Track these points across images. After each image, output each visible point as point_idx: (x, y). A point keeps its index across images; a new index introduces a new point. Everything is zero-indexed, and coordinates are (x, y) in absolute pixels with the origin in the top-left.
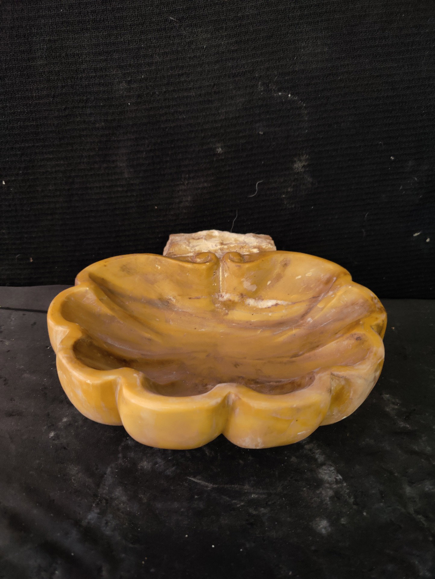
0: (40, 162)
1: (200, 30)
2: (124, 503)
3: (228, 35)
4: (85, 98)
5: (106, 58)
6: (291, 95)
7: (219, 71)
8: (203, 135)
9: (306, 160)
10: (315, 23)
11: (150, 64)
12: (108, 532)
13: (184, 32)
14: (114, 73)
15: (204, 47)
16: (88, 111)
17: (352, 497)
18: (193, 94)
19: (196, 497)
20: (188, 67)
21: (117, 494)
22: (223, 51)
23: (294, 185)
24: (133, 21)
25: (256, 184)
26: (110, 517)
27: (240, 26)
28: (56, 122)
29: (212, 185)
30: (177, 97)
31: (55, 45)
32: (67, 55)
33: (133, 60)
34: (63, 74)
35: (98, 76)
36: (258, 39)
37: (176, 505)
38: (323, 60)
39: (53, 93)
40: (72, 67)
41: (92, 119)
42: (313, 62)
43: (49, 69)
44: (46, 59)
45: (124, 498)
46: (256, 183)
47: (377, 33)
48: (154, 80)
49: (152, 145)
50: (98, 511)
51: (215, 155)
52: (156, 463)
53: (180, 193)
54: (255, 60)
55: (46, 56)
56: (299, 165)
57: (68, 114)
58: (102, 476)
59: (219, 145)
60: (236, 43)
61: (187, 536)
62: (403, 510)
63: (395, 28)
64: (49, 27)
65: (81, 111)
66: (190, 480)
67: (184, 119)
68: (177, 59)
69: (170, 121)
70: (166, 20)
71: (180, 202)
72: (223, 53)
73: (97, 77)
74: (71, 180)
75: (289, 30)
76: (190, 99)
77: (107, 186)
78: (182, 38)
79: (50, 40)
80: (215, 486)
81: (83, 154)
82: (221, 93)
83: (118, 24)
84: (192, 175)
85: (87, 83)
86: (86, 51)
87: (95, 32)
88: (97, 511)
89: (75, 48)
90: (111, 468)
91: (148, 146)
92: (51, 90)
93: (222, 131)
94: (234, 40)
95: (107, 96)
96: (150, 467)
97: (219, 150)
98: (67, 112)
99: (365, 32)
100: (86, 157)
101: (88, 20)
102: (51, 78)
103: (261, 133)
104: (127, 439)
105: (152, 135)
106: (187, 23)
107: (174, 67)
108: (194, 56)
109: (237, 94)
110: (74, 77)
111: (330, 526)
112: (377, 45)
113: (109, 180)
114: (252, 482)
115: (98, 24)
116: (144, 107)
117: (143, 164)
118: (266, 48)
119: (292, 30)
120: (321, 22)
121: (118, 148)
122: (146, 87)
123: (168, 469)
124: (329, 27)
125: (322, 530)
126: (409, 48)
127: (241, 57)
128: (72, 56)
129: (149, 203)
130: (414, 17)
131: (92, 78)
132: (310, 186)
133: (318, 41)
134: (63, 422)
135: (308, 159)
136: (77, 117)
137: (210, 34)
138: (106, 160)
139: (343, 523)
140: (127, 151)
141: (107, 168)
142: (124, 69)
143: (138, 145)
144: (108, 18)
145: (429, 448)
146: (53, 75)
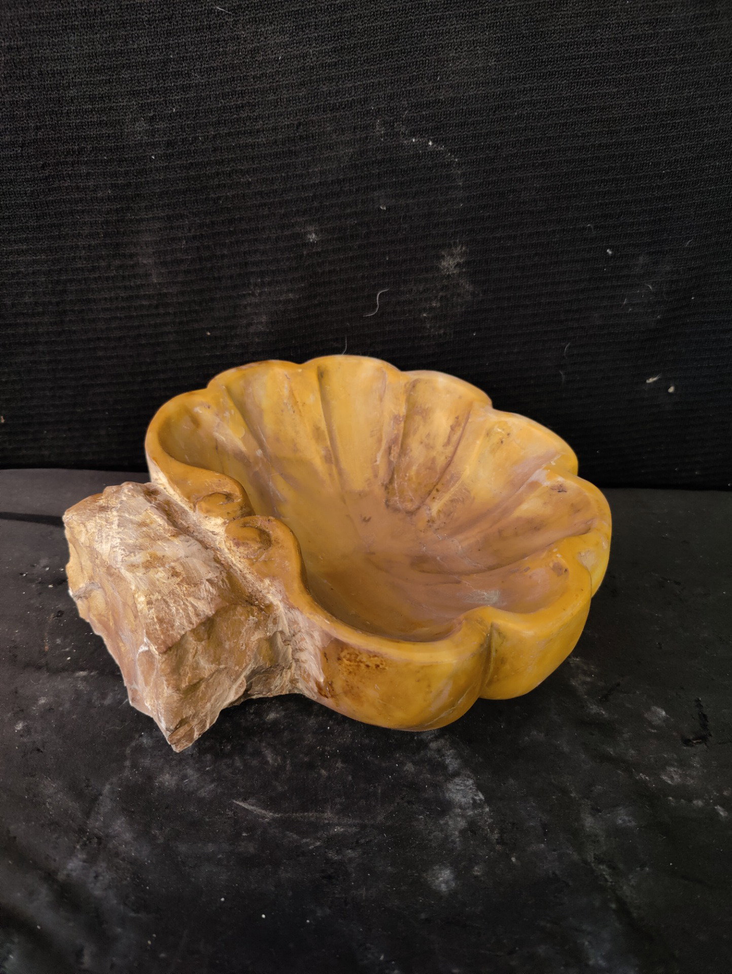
0: (6, 256)
1: (270, 28)
2: (126, 843)
3: (320, 37)
4: (76, 147)
5: (109, 77)
6: (434, 142)
7: (307, 101)
8: (283, 211)
9: (462, 255)
10: (473, 15)
11: (185, 89)
12: (97, 893)
13: (243, 33)
14: (125, 104)
15: (278, 58)
16: (84, 170)
17: (496, 832)
18: (262, 141)
19: (244, 834)
20: (251, 93)
21: (116, 828)
22: (312, 65)
23: (442, 297)
24: (152, 12)
25: (376, 296)
26: (102, 866)
27: (341, 21)
28: (29, 189)
29: (301, 296)
30: (236, 145)
31: (20, 56)
32: (40, 73)
33: (155, 82)
35: (96, 109)
36: (374, 44)
37: (210, 848)
38: (487, 81)
39: (21, 139)
40: (51, 94)
41: (91, 183)
42: (470, 85)
43: (12, 97)
44: (6, 81)
45: (128, 836)
46: (377, 293)
47: (581, 33)
48: (194, 115)
49: (196, 228)
50: (84, 856)
51: (305, 245)
52: (185, 777)
53: (249, 309)
54: (369, 82)
55: (4, 74)
56: (450, 263)
57: (49, 175)
58: (94, 799)
59: (310, 228)
60: (335, 52)
61: (223, 899)
62: (576, 857)
63: (613, 24)
64: (8, 24)
66: (238, 805)
67: (249, 183)
68: (233, 80)
69: (225, 186)
70: (211, 11)
71: (250, 324)
72: (312, 68)
73: (95, 111)
74: (60, 288)
75: (426, 29)
76: (258, 148)
77: (122, 297)
78: (239, 43)
79: (10, 48)
80: (276, 815)
81: (79, 243)
82: (311, 138)
83: (127, 19)
84: (267, 279)
85: (78, 121)
86: (75, 67)
87: (87, 32)
88: (82, 856)
89: (55, 60)
90: (111, 784)
91: (190, 230)
92: (19, 134)
93: (316, 204)
94: (331, 45)
95: (113, 144)
96: (173, 783)
97: (313, 237)
98: (47, 173)
99: (560, 33)
100: (84, 248)
101: (74, 12)
102: (17, 114)
103: (384, 208)
104: (141, 736)
105: (194, 211)
106: (247, 17)
107: (228, 93)
108: (262, 74)
109: (339, 140)
110: (56, 111)
111: (456, 878)
112: (582, 55)
113: (125, 287)
114: (338, 806)
115: (92, 18)
116: (178, 162)
117: (182, 261)
118: (388, 59)
119: (432, 28)
120: (482, 14)
121: (138, 232)
122: (181, 128)
123: (203, 787)
124: (497, 23)
125: (440, 886)
126: (639, 60)
127: (343, 76)
128: (50, 75)
129: (196, 326)
130: (647, 5)
131: (87, 113)
132: (469, 298)
133: (478, 47)
134: (40, 705)
135: (465, 252)
136: (65, 181)
137: (288, 35)
138: (119, 254)
139: (476, 873)
140: (155, 238)
141: (121, 266)
142: (141, 97)
143: (172, 228)
144: (109, 8)
145: (632, 752)
146: (19, 108)
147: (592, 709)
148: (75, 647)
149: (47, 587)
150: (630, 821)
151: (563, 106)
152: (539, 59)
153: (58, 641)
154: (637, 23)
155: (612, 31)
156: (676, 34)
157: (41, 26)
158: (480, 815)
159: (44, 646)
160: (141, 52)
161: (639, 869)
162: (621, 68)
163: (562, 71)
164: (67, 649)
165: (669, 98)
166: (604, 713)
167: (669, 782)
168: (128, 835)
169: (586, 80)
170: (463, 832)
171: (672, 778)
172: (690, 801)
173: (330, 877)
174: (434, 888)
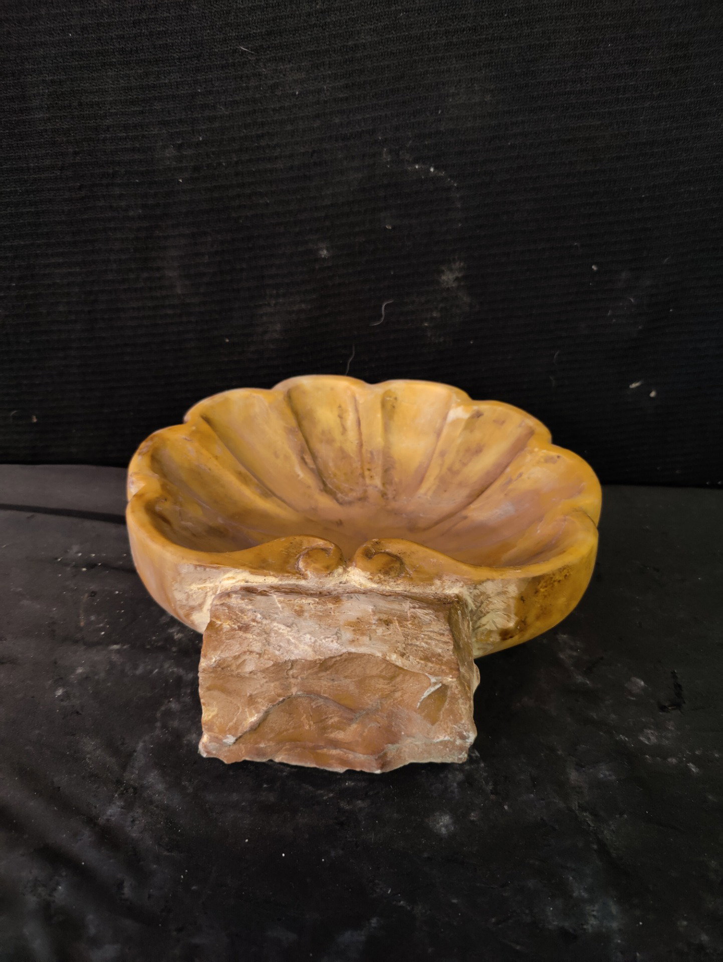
0: (43, 269)
1: (288, 66)
2: (160, 793)
3: (334, 75)
4: (111, 171)
5: (141, 109)
6: (435, 168)
7: (321, 131)
8: (298, 229)
9: (460, 270)
10: (471, 56)
11: (211, 120)
12: (134, 835)
13: (264, 70)
14: (156, 132)
15: (296, 93)
16: (117, 191)
17: (490, 784)
18: (280, 166)
19: (265, 786)
20: (271, 123)
21: (151, 780)
22: (326, 99)
23: (442, 308)
24: (183, 51)
25: (381, 306)
26: (138, 812)
27: (352, 60)
28: (66, 208)
29: (313, 306)
30: (256, 170)
31: (62, 88)
32: (80, 104)
33: (184, 113)
34: (76, 134)
36: (381, 81)
37: (235, 797)
38: (483, 114)
39: (60, 163)
40: (89, 123)
41: (123, 204)
42: (468, 118)
43: (54, 125)
44: (49, 111)
45: (160, 787)
46: (383, 304)
47: (567, 73)
48: (219, 143)
49: (218, 244)
50: (122, 804)
51: (317, 260)
53: (265, 319)
54: (377, 115)
55: (47, 105)
56: (450, 277)
57: (85, 196)
58: (130, 755)
59: (321, 245)
60: (347, 88)
61: (247, 841)
62: (562, 805)
63: (596, 64)
64: (52, 61)
65: (106, 191)
67: (267, 204)
68: (254, 112)
69: (245, 207)
70: (235, 51)
71: (265, 332)
72: (326, 102)
73: (129, 138)
74: (92, 298)
75: (429, 68)
76: (276, 173)
77: (149, 306)
78: (260, 79)
79: (52, 82)
81: (111, 258)
82: (324, 164)
83: (160, 57)
84: (282, 291)
85: (113, 148)
86: (111, 99)
87: (123, 68)
88: (120, 803)
89: (94, 92)
90: (144, 742)
91: (212, 246)
92: (59, 159)
93: (327, 223)
94: (343, 82)
95: (145, 169)
97: (324, 253)
98: (83, 193)
99: (549, 71)
100: (115, 261)
101: (112, 50)
102: (57, 140)
103: (389, 227)
104: (170, 701)
105: (217, 229)
106: (268, 56)
107: (250, 123)
108: (281, 107)
109: (349, 166)
110: (93, 138)
111: (455, 823)
112: (569, 91)
113: (152, 298)
115: (128, 56)
116: (203, 185)
117: (205, 274)
118: (394, 95)
119: (434, 67)
120: (479, 55)
121: (165, 248)
122: (207, 155)
124: (492, 63)
125: (441, 830)
126: (620, 96)
127: (354, 109)
128: (89, 106)
129: (216, 333)
130: (627, 48)
131: (122, 141)
132: (467, 309)
133: (475, 85)
134: (77, 674)
135: (463, 267)
136: (100, 201)
137: (304, 73)
138: (147, 267)
139: (472, 818)
140: (180, 254)
141: (148, 279)
142: (171, 126)
143: (196, 244)
144: (145, 47)
145: (613, 716)
146: (60, 135)
147: (578, 679)
148: (107, 623)
149: (82, 571)
150: (610, 775)
151: (551, 137)
152: (530, 95)
153: (93, 618)
154: (618, 63)
155: (596, 70)
156: (653, 74)
157: (82, 62)
158: (477, 769)
159: (79, 622)
160: (171, 86)
161: (617, 816)
162: (604, 103)
163: (551, 105)
164: (101, 625)
165: (647, 130)
166: (588, 682)
167: (647, 742)
168: (160, 785)
169: (572, 114)
170: (461, 784)
171: (649, 739)
172: (665, 759)
173: (342, 824)
174: (435, 831)
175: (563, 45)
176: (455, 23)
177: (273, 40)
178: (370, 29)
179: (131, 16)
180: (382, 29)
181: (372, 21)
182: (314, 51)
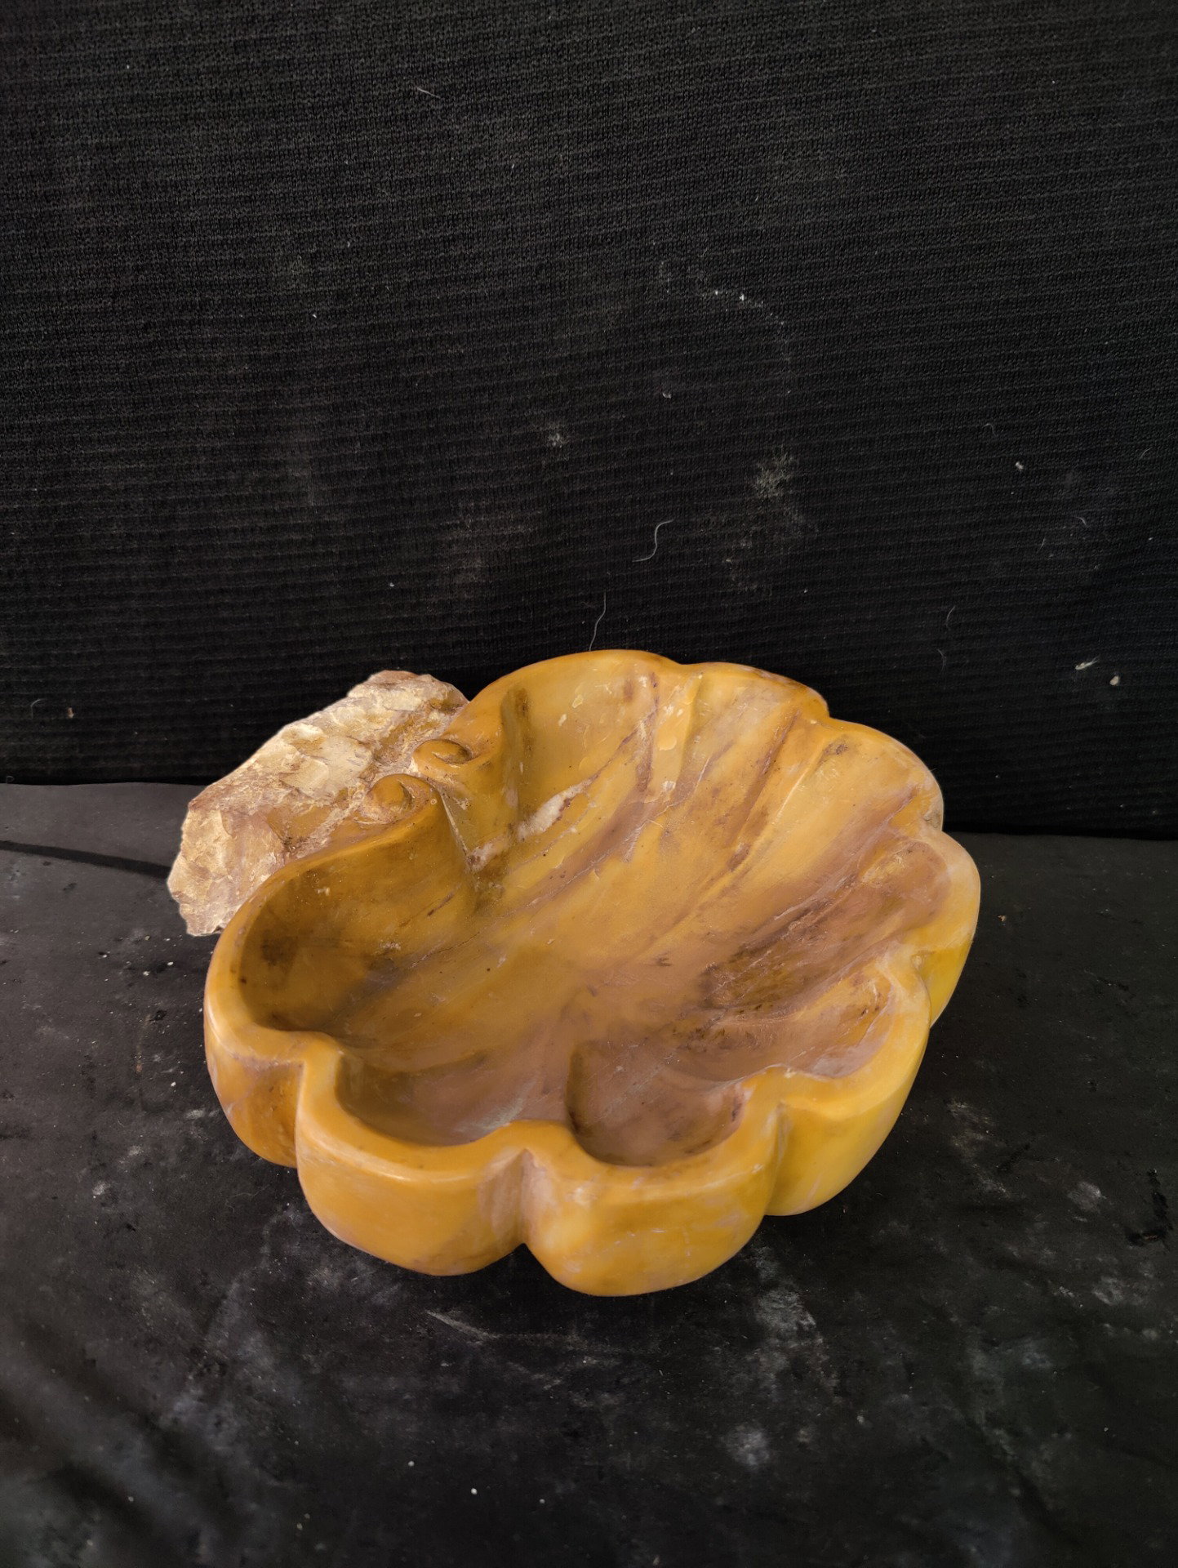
0: (85, 464)
1: (499, 120)
2: (264, 1374)
3: (575, 135)
4: (197, 299)
5: (250, 193)
6: (747, 295)
7: (553, 232)
8: (512, 399)
9: (789, 468)
10: (812, 101)
11: (367, 212)
12: (220, 1448)
13: (458, 127)
14: (273, 234)
15: (510, 166)
16: (208, 333)
17: (833, 1376)
18: (482, 292)
19: (444, 1365)
20: (468, 219)
21: (249, 1349)
22: (561, 177)
23: (756, 532)
24: (319, 95)
25: (653, 529)
26: (227, 1408)
27: (608, 110)
28: (123, 362)
29: (536, 529)
30: (442, 298)
31: (115, 159)
32: (145, 185)
33: (321, 200)
34: (138, 236)
35: (229, 242)
36: (658, 145)
37: (392, 1383)
38: (832, 203)
39: (112, 286)
40: (160, 217)
41: (218, 354)
42: (806, 209)
43: (101, 222)
44: (93, 197)
45: (266, 1362)
46: (655, 526)
47: (980, 130)
48: (379, 252)
49: (378, 423)
50: (200, 1392)
51: (544, 451)
52: (353, 1273)
53: (455, 548)
54: (649, 203)
55: (90, 187)
56: (770, 480)
57: (154, 341)
58: (215, 1304)
59: (552, 426)
60: (598, 157)
61: (411, 1464)
62: (958, 1415)
63: (1030, 116)
64: (98, 111)
65: (189, 334)
66: (435, 1318)
67: (461, 356)
68: (440, 198)
69: (423, 361)
70: (408, 95)
71: (456, 572)
72: (561, 182)
73: (227, 244)
74: (166, 512)
75: (741, 122)
76: (476, 303)
77: (260, 527)
78: (451, 142)
79: (100, 148)
80: (493, 1336)
81: (198, 445)
82: (558, 288)
83: (280, 105)
84: (484, 503)
85: (201, 259)
86: (198, 176)
88: (197, 1391)
89: (168, 166)
90: (241, 1281)
91: (368, 426)
92: (110, 278)
93: (562, 389)
94: (592, 148)
95: (254, 296)
96: (336, 1282)
97: (557, 439)
98: (151, 336)
99: (947, 129)
100: (205, 452)
101: (198, 93)
102: (108, 247)
103: (667, 395)
104: (286, 1208)
105: (375, 397)
106: (464, 103)
107: (433, 218)
108: (485, 191)
109: (600, 292)
110: (167, 244)
111: (770, 1446)
112: (981, 163)
113: (266, 514)
114: (589, 1325)
115: (226, 103)
116: (353, 324)
117: (354, 473)
118: (679, 169)
119: (748, 121)
120: (826, 100)
121: (288, 429)
122: (359, 272)
123: (381, 1289)
124: (849, 114)
125: (746, 1458)
126: (1070, 171)
127: (610, 194)
128: (160, 189)
129: (373, 573)
130: (1084, 88)
131: (216, 247)
132: (799, 535)
133: (819, 151)
134: (131, 1158)
135: (793, 465)
136: (179, 350)
137: (526, 131)
138: (258, 462)
139: (801, 1440)
140: (313, 439)
141: (261, 481)
142: (299, 223)
143: (340, 423)
144: (253, 88)
145: (1048, 1252)
146: (111, 238)
147: (986, 1185)
148: (184, 1067)
149: (142, 976)
150: (1043, 1361)
151: (949, 242)
152: (914, 170)
153: (157, 1058)
154: (1067, 114)
155: (1028, 126)
156: (1128, 132)
157: (148, 115)
158: (810, 1348)
159: (134, 1065)
160: (300, 154)
161: (1055, 1435)
162: (1042, 183)
163: (950, 187)
164: (171, 1071)
165: (1116, 230)
166: (1004, 1191)
167: (1106, 1300)
168: (266, 1360)
169: (986, 202)
170: (782, 1375)
171: (1110, 1295)
172: (1138, 1331)
173: (575, 1435)
174: (737, 1459)
175: (972, 82)
176: (786, 46)
177: (472, 75)
178: (640, 56)
179: (230, 35)
180: (659, 56)
181: (642, 43)
182: (542, 94)
